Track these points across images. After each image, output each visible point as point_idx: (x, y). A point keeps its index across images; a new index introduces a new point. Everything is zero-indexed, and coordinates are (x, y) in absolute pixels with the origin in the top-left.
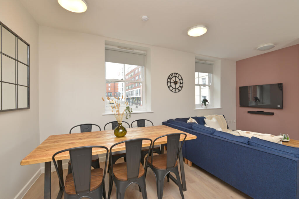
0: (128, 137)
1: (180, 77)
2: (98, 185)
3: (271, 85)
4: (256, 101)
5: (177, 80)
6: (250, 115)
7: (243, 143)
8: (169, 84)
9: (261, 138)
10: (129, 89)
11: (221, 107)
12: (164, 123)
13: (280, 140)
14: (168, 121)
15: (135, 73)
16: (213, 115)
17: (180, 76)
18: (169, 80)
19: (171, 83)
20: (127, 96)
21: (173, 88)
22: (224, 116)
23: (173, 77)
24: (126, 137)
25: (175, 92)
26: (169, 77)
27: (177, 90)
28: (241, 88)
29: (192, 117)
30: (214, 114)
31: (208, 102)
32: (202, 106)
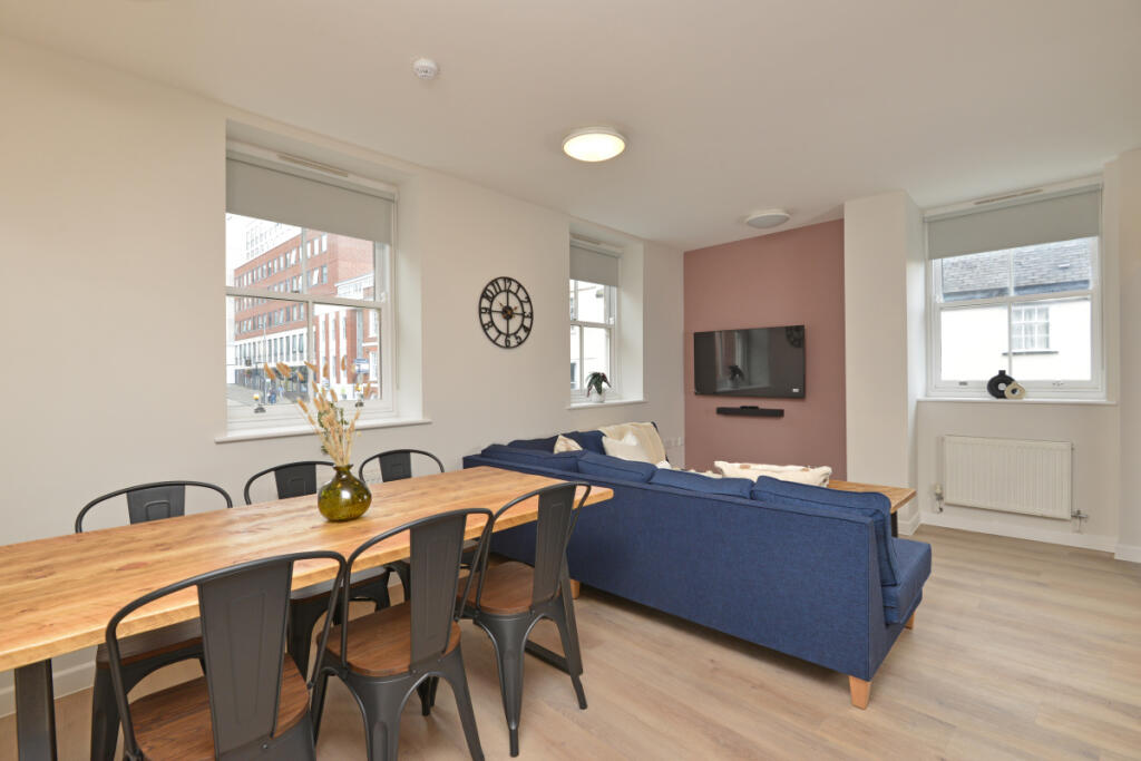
0: (377, 517)
1: (522, 295)
2: (299, 711)
3: (772, 331)
4: (732, 378)
5: (514, 303)
6: (723, 420)
7: (739, 496)
8: (486, 319)
9: (781, 477)
10: (256, 330)
11: (645, 396)
12: (469, 462)
13: (823, 478)
14: (484, 451)
15: (286, 260)
16: (624, 425)
17: (521, 291)
18: (486, 303)
19: (494, 315)
20: (248, 363)
21: (500, 333)
22: (655, 425)
23: (501, 291)
24: (371, 518)
25: (508, 346)
26: (484, 292)
27: (513, 341)
28: (698, 336)
29: (564, 435)
30: (626, 422)
31: (606, 381)
32: (589, 394)
